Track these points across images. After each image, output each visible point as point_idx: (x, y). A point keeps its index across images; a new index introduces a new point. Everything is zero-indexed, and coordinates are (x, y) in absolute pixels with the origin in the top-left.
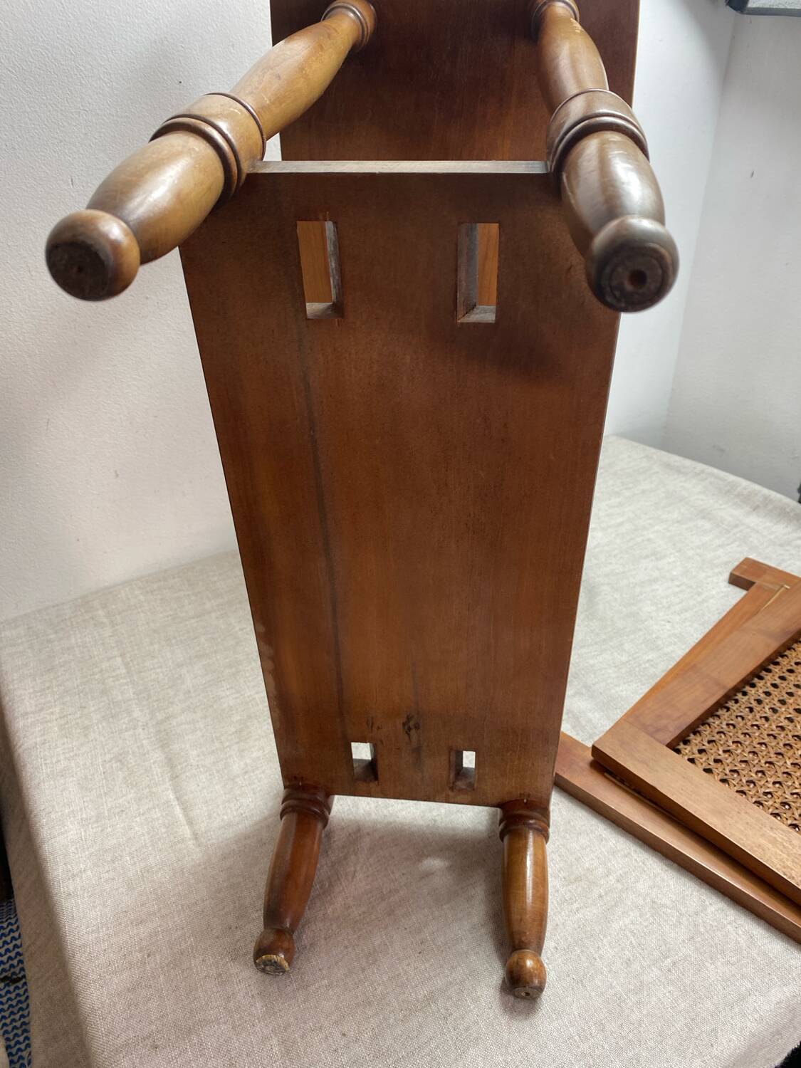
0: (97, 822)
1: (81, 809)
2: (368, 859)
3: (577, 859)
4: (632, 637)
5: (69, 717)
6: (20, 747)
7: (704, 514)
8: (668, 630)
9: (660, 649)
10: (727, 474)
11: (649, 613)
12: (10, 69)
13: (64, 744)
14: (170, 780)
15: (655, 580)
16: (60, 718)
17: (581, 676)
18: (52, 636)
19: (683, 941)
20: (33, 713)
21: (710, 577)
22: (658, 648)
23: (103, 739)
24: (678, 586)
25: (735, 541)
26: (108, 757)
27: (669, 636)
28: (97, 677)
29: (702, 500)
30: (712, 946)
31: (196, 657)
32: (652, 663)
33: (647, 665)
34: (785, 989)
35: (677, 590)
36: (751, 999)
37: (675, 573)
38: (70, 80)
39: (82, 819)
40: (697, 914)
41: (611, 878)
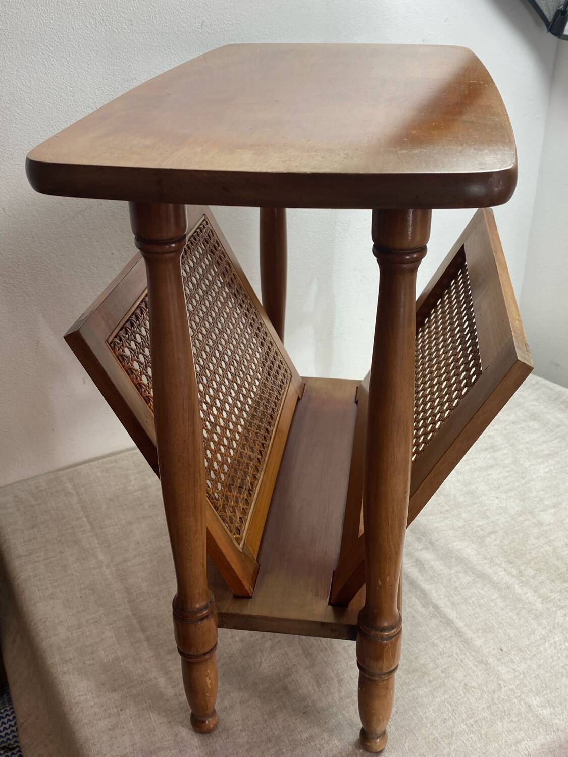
0: (78, 628)
1: (67, 620)
2: (270, 654)
3: (416, 658)
4: (468, 508)
5: (52, 559)
6: (18, 579)
7: (534, 417)
8: (497, 504)
9: (489, 518)
10: (556, 385)
11: (484, 491)
12: (31, 104)
13: (49, 577)
14: (128, 602)
15: (491, 467)
16: (45, 559)
17: (428, 535)
18: (34, 502)
19: (483, 708)
20: (26, 556)
21: (533, 465)
22: (487, 517)
23: (78, 574)
24: (508, 472)
25: (557, 438)
26: (82, 587)
27: (497, 509)
28: (69, 531)
29: (534, 406)
30: (502, 712)
31: (143, 518)
32: (482, 528)
33: (478, 529)
34: (548, 737)
35: (507, 474)
36: (524, 743)
37: (507, 462)
38: (69, 109)
39: (68, 626)
40: (494, 692)
41: (438, 670)
